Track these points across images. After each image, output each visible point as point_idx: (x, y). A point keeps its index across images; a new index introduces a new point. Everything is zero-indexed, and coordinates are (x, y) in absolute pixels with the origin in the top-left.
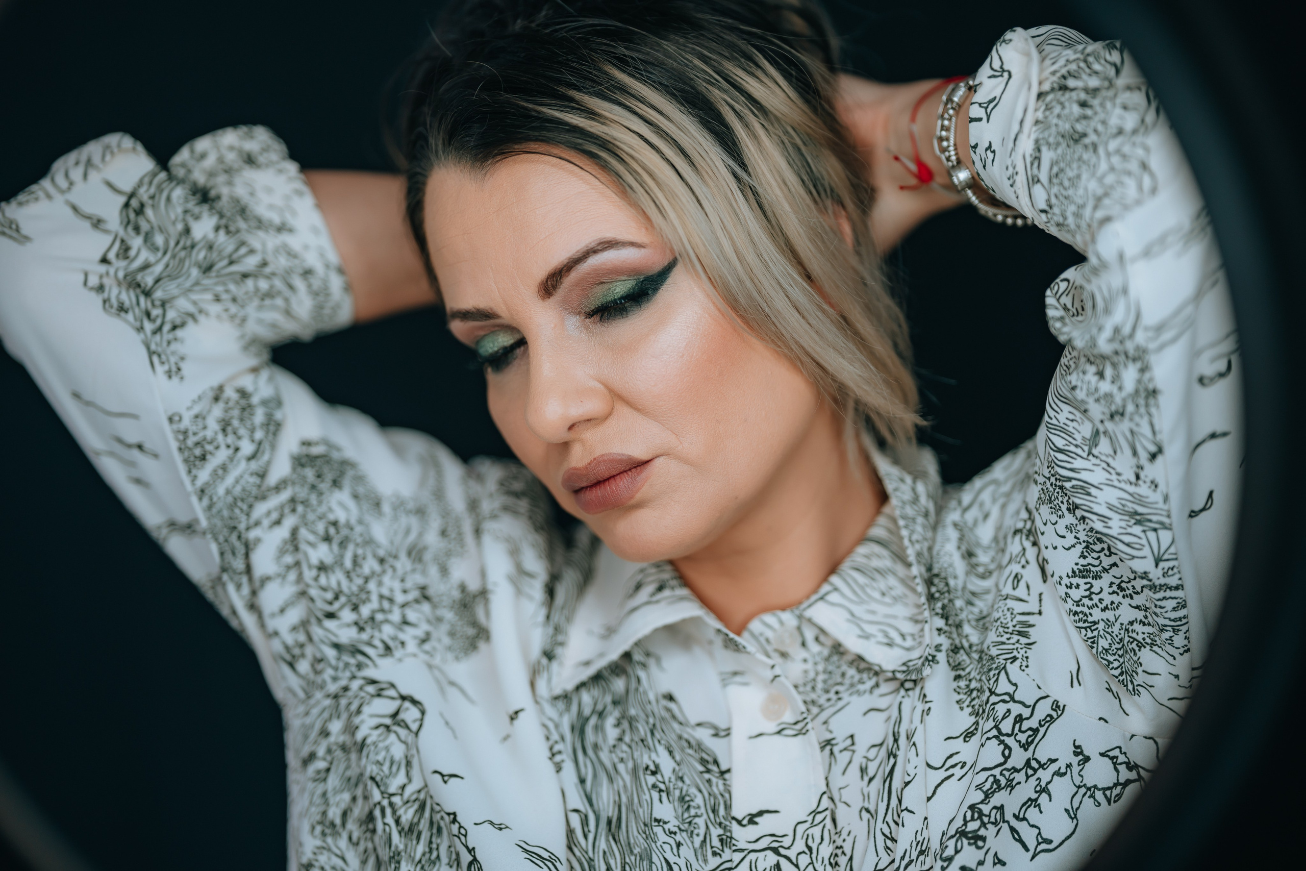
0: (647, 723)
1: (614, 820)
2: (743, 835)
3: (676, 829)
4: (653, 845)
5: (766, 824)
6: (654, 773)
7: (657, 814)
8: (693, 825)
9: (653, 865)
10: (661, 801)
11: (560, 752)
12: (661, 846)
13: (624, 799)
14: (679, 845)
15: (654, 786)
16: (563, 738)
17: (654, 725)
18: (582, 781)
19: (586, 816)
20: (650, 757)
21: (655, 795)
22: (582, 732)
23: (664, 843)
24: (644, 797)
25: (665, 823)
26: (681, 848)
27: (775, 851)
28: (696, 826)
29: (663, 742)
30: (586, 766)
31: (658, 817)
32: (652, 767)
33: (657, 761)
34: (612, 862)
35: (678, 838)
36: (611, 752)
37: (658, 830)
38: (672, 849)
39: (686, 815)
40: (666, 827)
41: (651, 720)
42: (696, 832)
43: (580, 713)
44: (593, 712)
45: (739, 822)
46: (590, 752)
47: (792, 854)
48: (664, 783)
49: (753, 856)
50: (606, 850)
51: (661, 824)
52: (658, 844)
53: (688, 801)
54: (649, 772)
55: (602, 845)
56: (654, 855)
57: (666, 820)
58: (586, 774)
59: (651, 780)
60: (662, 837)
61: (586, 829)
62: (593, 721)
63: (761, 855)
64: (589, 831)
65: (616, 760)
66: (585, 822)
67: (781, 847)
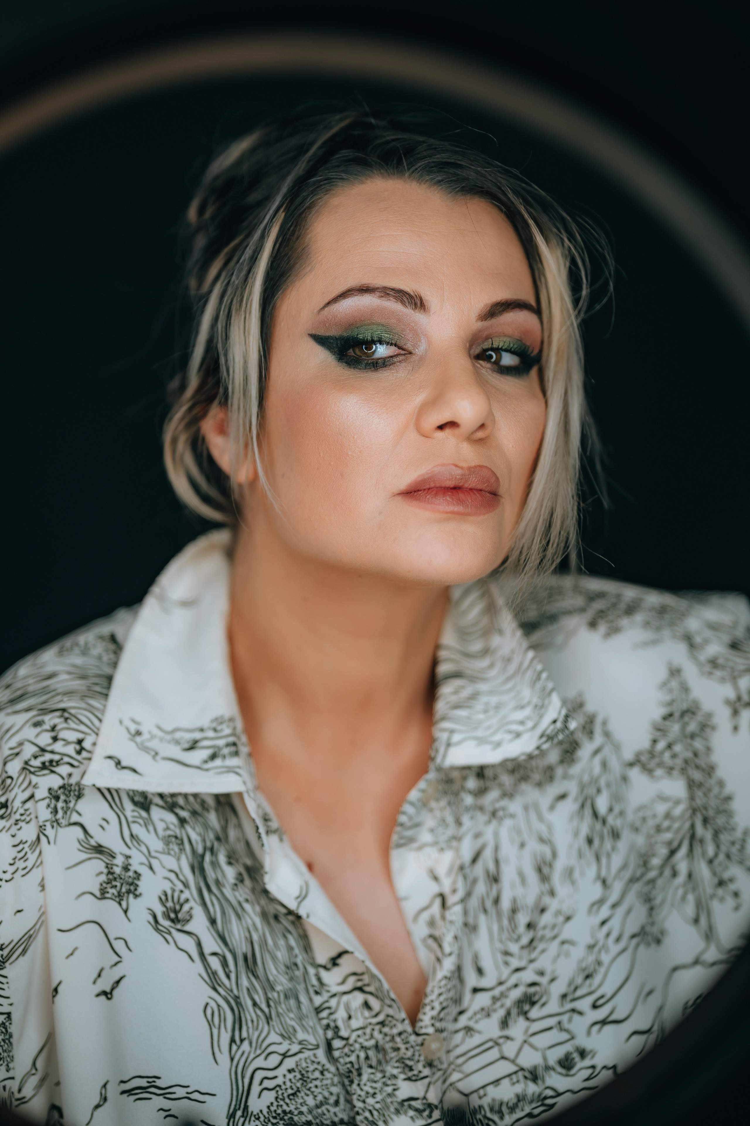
1: (249, 956)
4: (298, 987)
5: (346, 965)
9: (301, 1005)
11: (187, 901)
13: (255, 937)
16: (186, 885)
18: (213, 922)
19: (224, 957)
22: (202, 870)
30: (213, 904)
34: (256, 997)
36: (233, 889)
43: (194, 851)
44: (205, 849)
46: (214, 889)
49: (345, 998)
50: (249, 987)
55: (245, 982)
56: (300, 996)
58: (215, 912)
61: (227, 970)
62: (208, 857)
63: (351, 996)
64: (230, 971)
65: (241, 899)
66: (224, 963)
67: (365, 985)
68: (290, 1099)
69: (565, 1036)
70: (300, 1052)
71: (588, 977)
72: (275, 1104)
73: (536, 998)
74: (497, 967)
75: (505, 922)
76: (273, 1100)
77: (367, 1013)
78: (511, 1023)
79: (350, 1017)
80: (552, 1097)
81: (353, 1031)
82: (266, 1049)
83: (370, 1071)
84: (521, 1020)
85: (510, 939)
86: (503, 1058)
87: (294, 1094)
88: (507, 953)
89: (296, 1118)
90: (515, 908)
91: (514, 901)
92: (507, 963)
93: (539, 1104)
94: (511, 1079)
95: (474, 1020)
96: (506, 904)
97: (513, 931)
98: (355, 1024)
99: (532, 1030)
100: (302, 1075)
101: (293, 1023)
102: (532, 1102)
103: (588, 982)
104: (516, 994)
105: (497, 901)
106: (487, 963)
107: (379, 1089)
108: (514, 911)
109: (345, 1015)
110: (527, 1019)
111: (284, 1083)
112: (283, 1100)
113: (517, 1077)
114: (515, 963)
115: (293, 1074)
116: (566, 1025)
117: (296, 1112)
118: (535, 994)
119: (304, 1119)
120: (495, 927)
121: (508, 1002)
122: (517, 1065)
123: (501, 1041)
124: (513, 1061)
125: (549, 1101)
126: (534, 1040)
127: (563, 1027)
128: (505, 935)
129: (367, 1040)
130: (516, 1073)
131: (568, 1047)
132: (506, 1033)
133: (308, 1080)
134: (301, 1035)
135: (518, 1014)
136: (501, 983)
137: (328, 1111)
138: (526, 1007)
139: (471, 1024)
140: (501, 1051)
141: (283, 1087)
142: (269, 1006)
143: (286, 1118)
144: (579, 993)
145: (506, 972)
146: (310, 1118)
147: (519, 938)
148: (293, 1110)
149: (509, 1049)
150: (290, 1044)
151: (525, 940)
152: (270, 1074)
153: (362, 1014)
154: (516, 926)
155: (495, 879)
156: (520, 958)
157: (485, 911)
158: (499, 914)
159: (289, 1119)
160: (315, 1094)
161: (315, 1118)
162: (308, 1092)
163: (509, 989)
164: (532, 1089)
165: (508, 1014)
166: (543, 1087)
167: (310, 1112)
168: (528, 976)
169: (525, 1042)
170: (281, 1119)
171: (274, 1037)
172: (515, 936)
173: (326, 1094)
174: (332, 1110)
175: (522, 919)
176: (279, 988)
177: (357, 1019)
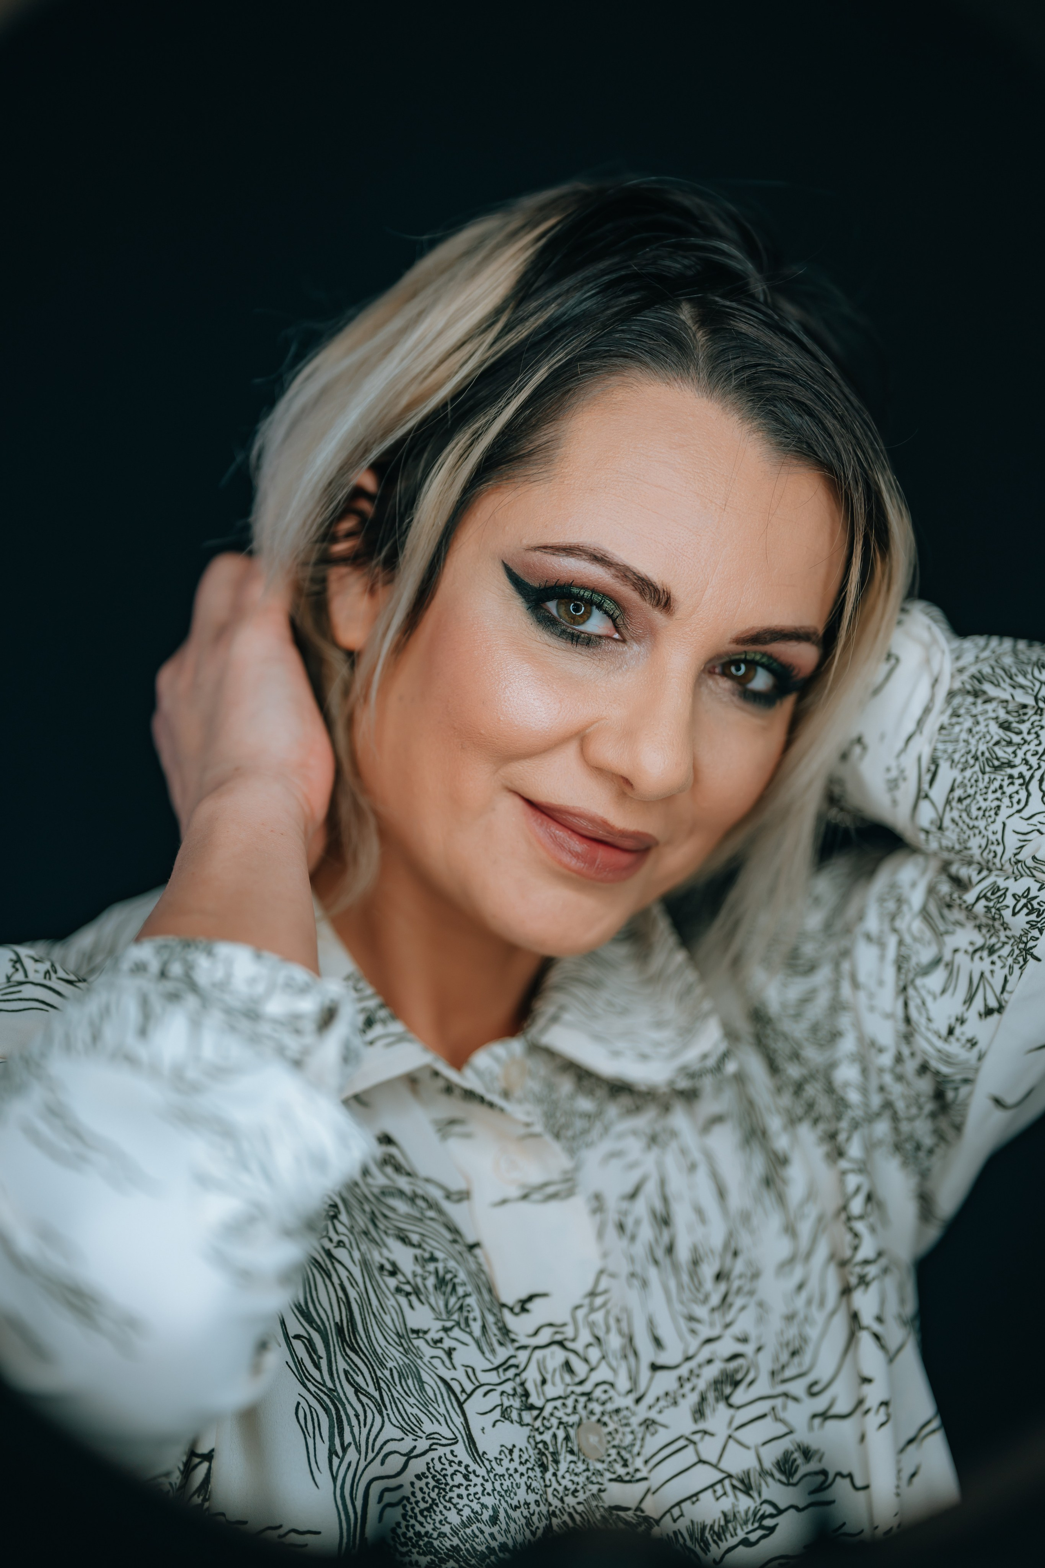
0: (364, 1211)
1: (345, 1325)
2: (520, 1326)
3: (442, 1334)
4: (419, 1361)
5: (540, 1311)
6: (393, 1273)
7: (412, 1324)
8: (465, 1309)
9: (425, 1385)
10: (412, 1307)
12: (430, 1362)
14: (449, 1353)
15: (398, 1290)
17: (373, 1213)
19: (310, 1339)
20: (381, 1254)
21: (403, 1300)
23: (432, 1357)
24: (388, 1303)
25: (425, 1332)
26: (455, 1355)
27: (561, 1344)
28: (469, 1308)
29: (390, 1232)
31: (415, 1327)
32: (388, 1266)
33: (392, 1257)
34: (360, 1380)
35: (447, 1343)
37: (419, 1343)
38: (443, 1362)
39: (453, 1300)
40: (428, 1337)
41: (367, 1208)
42: (471, 1316)
45: (511, 1309)
47: (578, 1346)
48: (408, 1283)
49: (538, 1354)
50: (347, 1368)
51: (421, 1335)
52: (426, 1360)
53: (451, 1279)
54: (385, 1273)
55: (341, 1365)
56: (423, 1373)
57: (425, 1329)
59: (392, 1282)
60: (428, 1352)
61: (314, 1355)
63: (547, 1352)
64: (319, 1355)
66: (310, 1347)
67: (566, 1339)
68: (425, 1517)
69: (781, 1429)
70: (430, 1449)
71: (794, 1354)
72: (404, 1523)
73: (739, 1377)
74: (681, 1337)
75: (685, 1278)
76: (400, 1519)
77: (568, 1378)
78: (708, 1412)
79: (544, 1382)
80: (772, 1516)
81: (548, 1401)
82: (381, 1448)
83: (570, 1457)
84: (722, 1406)
85: (695, 1301)
86: (701, 1461)
87: (428, 1509)
88: (691, 1318)
89: (436, 1543)
90: (696, 1258)
91: (695, 1249)
92: (693, 1332)
93: (756, 1525)
94: (715, 1491)
95: (656, 1408)
96: (683, 1254)
97: (698, 1290)
98: (551, 1391)
99: (736, 1423)
100: (437, 1481)
101: (415, 1411)
102: (746, 1522)
103: (796, 1360)
104: (711, 1372)
105: (670, 1249)
106: (666, 1332)
107: (581, 1485)
108: (696, 1262)
109: (539, 1379)
110: (730, 1406)
111: (413, 1494)
112: (416, 1518)
113: (723, 1487)
114: (705, 1332)
115: (424, 1481)
116: (781, 1415)
117: (435, 1535)
118: (736, 1371)
119: (448, 1544)
120: (672, 1284)
121: (702, 1384)
122: (722, 1471)
123: (696, 1438)
124: (715, 1466)
125: (768, 1522)
126: (740, 1435)
127: (778, 1417)
128: (687, 1295)
129: (568, 1415)
130: (721, 1481)
131: (786, 1444)
132: (701, 1426)
133: (448, 1488)
134: (428, 1427)
135: (717, 1400)
136: (688, 1359)
137: (482, 1532)
138: (728, 1390)
139: (653, 1414)
140: (697, 1452)
141: (413, 1500)
142: (379, 1389)
143: (421, 1543)
144: (788, 1373)
145: (694, 1344)
146: (456, 1541)
147: (706, 1298)
148: (431, 1531)
149: (709, 1449)
150: (416, 1440)
151: (715, 1300)
152: (392, 1483)
153: (562, 1378)
154: (700, 1283)
155: (664, 1221)
156: (712, 1324)
157: (656, 1262)
158: (676, 1267)
159: (425, 1545)
160: (460, 1507)
161: (464, 1541)
162: (448, 1505)
163: (700, 1366)
164: (745, 1503)
165: (703, 1399)
166: (758, 1501)
167: (455, 1533)
168: (726, 1347)
169: (730, 1437)
170: (414, 1546)
171: (390, 1431)
172: (701, 1296)
173: (477, 1507)
174: (487, 1530)
175: (708, 1271)
176: (390, 1364)
177: (554, 1384)
